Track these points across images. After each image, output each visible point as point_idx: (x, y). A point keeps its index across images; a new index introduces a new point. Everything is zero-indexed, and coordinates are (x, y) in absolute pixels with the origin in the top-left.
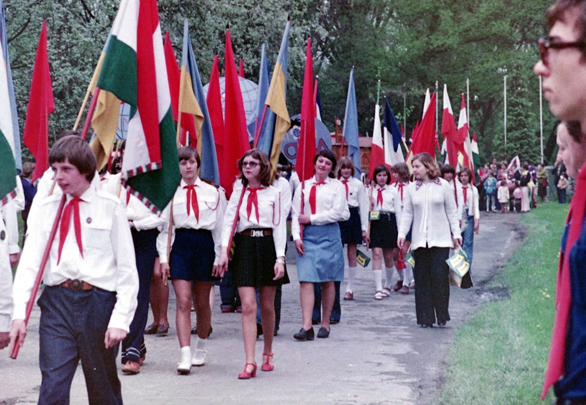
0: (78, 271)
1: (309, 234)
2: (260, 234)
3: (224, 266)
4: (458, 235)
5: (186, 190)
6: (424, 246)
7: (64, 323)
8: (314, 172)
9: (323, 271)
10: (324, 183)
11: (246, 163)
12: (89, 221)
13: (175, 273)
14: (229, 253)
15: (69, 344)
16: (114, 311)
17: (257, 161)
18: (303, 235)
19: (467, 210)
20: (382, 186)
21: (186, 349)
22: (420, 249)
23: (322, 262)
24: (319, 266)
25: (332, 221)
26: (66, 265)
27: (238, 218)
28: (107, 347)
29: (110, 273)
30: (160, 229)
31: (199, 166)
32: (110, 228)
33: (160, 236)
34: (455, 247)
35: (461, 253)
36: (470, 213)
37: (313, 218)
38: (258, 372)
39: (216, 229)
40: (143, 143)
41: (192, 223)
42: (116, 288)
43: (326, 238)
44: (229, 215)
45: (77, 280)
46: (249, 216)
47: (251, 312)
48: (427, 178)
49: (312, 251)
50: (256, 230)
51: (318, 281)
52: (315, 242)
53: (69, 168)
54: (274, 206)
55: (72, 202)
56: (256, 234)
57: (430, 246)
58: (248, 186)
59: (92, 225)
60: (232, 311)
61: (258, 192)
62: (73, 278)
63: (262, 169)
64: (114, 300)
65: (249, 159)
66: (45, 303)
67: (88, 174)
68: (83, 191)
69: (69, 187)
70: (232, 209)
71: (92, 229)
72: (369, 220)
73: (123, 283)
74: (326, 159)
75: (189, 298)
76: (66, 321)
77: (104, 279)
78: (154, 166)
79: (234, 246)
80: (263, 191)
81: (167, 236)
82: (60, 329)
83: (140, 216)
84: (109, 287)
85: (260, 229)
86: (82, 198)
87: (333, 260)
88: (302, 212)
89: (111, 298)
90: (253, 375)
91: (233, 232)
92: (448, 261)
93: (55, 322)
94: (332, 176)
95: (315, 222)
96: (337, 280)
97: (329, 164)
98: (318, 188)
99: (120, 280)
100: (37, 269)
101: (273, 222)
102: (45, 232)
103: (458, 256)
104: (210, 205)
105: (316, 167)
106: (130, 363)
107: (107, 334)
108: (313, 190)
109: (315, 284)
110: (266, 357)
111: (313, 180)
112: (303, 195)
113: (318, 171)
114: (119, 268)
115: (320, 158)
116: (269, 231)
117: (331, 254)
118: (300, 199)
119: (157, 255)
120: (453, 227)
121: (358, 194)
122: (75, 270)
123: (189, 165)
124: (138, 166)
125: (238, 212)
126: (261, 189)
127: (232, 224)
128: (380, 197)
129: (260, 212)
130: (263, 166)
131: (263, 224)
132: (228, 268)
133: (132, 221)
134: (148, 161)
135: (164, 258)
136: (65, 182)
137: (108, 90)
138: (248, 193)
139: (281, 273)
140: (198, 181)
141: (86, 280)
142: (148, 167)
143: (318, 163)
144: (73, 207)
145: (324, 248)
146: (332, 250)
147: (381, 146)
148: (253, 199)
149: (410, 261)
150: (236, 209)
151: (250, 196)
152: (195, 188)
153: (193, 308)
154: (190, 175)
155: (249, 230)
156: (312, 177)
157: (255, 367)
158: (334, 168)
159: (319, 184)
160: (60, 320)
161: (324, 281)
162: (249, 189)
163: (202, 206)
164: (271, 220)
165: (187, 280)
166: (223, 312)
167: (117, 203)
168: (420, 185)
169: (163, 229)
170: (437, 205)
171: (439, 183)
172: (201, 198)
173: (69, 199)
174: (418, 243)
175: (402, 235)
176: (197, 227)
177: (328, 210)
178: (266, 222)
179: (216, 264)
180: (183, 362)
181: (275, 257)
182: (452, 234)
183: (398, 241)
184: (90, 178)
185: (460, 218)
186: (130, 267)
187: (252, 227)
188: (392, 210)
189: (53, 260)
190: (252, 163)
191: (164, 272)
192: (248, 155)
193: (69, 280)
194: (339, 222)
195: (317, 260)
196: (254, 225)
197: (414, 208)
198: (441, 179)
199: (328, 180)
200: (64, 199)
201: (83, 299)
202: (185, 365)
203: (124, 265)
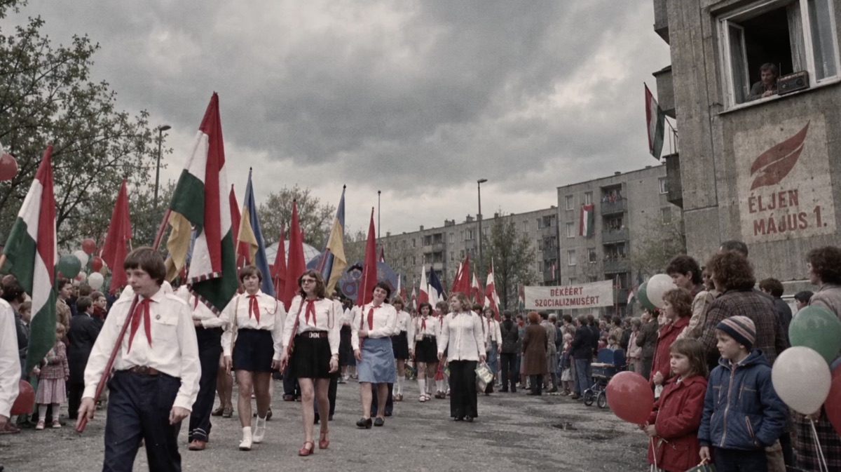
0: (146, 358)
1: (367, 345)
2: (317, 335)
3: (284, 361)
4: (483, 353)
5: (249, 299)
6: (458, 359)
7: (130, 402)
8: (372, 299)
9: (379, 374)
10: (380, 307)
11: (304, 281)
12: (158, 317)
13: (237, 364)
14: (289, 352)
15: (134, 422)
16: (178, 394)
17: (314, 279)
18: (362, 346)
19: (491, 337)
20: (425, 316)
21: (247, 429)
22: (454, 362)
23: (377, 366)
24: (375, 370)
25: (385, 335)
26: (135, 353)
27: (297, 323)
28: (171, 423)
29: (175, 362)
30: (224, 328)
31: (260, 280)
32: (176, 324)
33: (224, 334)
34: (480, 362)
35: (485, 366)
36: (494, 339)
37: (370, 333)
38: (316, 450)
39: (275, 330)
40: (207, 257)
41: (253, 324)
42: (180, 374)
43: (381, 348)
44: (290, 320)
45: (145, 367)
46: (307, 320)
47: (309, 399)
48: (461, 310)
49: (370, 358)
50: (313, 332)
51: (375, 382)
52: (372, 351)
53: (142, 274)
54: (328, 313)
55: (143, 302)
56: (312, 335)
57: (461, 359)
58: (307, 298)
59: (161, 321)
60: (293, 400)
61: (315, 303)
62: (141, 364)
63: (317, 285)
64: (180, 384)
65: (306, 277)
66: (115, 385)
67: (158, 279)
68: (154, 292)
69: (140, 289)
70: (293, 316)
71: (162, 324)
72: (415, 341)
73: (187, 371)
74: (381, 289)
75: (250, 386)
76: (132, 400)
77: (170, 366)
78: (216, 275)
79: (294, 345)
80: (319, 302)
81: (231, 335)
82: (127, 408)
83: (207, 316)
84: (174, 373)
85: (317, 332)
86: (152, 298)
87: (386, 366)
88: (362, 328)
89: (177, 382)
90: (311, 452)
91: (293, 333)
92: (475, 371)
93: (123, 402)
94: (386, 301)
95: (372, 336)
96: (390, 382)
97: (384, 293)
98: (375, 310)
99: (184, 368)
100: (108, 357)
101: (328, 325)
102: (118, 326)
103: (484, 368)
104: (269, 311)
105: (374, 295)
106: (196, 441)
107: (171, 412)
108: (371, 311)
109: (373, 384)
110: (323, 434)
111: (372, 304)
112: (363, 316)
113: (376, 298)
114: (183, 358)
115: (376, 289)
116: (324, 334)
117: (384, 361)
118: (360, 318)
119: (221, 350)
120: (479, 346)
121: (406, 322)
122: (144, 358)
123: (251, 279)
124: (202, 274)
125: (298, 319)
126: (317, 300)
127: (292, 327)
128: (424, 325)
129: (317, 318)
130: (319, 283)
131: (319, 327)
132: (288, 363)
133: (200, 320)
134: (210, 271)
135: (228, 352)
136: (137, 284)
137: (178, 212)
138: (306, 303)
139: (336, 367)
140: (259, 293)
141: (153, 366)
142: (211, 275)
143: (375, 292)
144: (144, 306)
145: (379, 356)
146: (385, 359)
147: (426, 292)
148: (310, 308)
149: (447, 372)
150: (296, 316)
151: (308, 306)
152: (257, 298)
153: (253, 396)
154: (253, 288)
155: (307, 332)
156: (371, 302)
157: (313, 445)
158: (388, 296)
159: (376, 307)
160: (127, 400)
161: (379, 382)
162: (307, 300)
163: (262, 312)
164: (327, 324)
165: (248, 370)
166: (286, 400)
167: (183, 304)
168: (456, 315)
169: (226, 329)
170: (468, 330)
171: (470, 314)
172: (261, 305)
173: (141, 299)
174: (453, 357)
175: (440, 350)
176: (258, 328)
177: (383, 327)
178: (323, 326)
179: (275, 357)
180: (245, 441)
181: (330, 355)
182: (479, 352)
183: (438, 355)
184: (160, 283)
185: (486, 341)
186: (193, 357)
187: (311, 330)
188: (433, 334)
189: (124, 350)
190: (310, 281)
191: (228, 363)
192: (305, 274)
193: (137, 366)
194: (391, 337)
195: (373, 365)
196: (312, 328)
197: (450, 331)
198: (472, 312)
199: (383, 304)
200: (136, 300)
201: (148, 383)
202: (246, 443)
203: (187, 355)
